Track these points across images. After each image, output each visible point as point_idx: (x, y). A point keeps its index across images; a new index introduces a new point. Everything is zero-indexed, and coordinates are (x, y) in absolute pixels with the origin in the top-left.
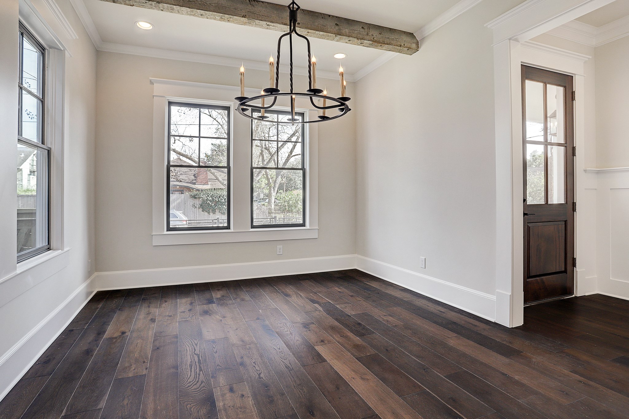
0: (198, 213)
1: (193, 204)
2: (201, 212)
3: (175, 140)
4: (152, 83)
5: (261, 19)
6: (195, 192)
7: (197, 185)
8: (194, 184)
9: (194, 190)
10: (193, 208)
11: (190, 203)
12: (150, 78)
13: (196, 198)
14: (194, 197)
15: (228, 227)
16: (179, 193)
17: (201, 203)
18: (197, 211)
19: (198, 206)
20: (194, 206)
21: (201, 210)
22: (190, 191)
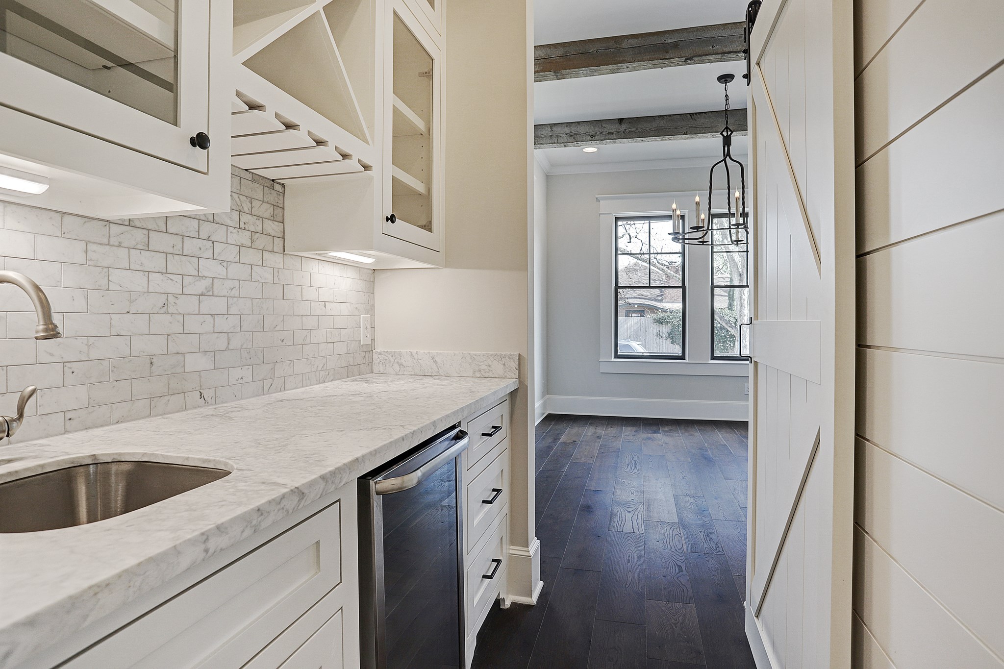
0: (664, 345)
1: (658, 331)
2: (670, 345)
3: (630, 238)
4: (598, 200)
5: (704, 131)
6: (661, 315)
7: (665, 302)
8: (661, 301)
9: (660, 311)
10: (658, 339)
11: (653, 331)
12: (596, 196)
13: (662, 323)
14: (659, 321)
15: (683, 357)
16: (637, 315)
17: (670, 331)
18: (664, 343)
19: (664, 336)
20: (658, 334)
21: (669, 341)
22: (652, 312)
